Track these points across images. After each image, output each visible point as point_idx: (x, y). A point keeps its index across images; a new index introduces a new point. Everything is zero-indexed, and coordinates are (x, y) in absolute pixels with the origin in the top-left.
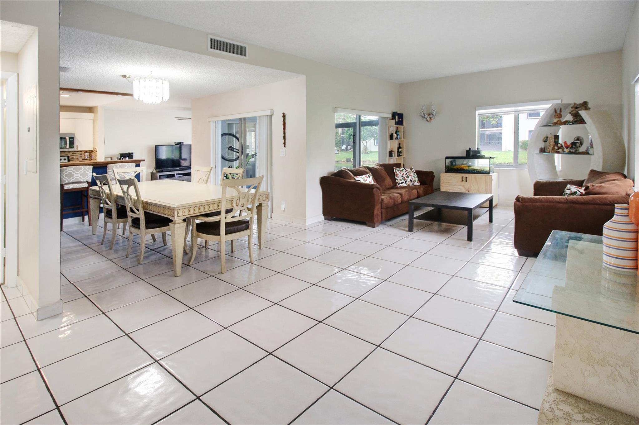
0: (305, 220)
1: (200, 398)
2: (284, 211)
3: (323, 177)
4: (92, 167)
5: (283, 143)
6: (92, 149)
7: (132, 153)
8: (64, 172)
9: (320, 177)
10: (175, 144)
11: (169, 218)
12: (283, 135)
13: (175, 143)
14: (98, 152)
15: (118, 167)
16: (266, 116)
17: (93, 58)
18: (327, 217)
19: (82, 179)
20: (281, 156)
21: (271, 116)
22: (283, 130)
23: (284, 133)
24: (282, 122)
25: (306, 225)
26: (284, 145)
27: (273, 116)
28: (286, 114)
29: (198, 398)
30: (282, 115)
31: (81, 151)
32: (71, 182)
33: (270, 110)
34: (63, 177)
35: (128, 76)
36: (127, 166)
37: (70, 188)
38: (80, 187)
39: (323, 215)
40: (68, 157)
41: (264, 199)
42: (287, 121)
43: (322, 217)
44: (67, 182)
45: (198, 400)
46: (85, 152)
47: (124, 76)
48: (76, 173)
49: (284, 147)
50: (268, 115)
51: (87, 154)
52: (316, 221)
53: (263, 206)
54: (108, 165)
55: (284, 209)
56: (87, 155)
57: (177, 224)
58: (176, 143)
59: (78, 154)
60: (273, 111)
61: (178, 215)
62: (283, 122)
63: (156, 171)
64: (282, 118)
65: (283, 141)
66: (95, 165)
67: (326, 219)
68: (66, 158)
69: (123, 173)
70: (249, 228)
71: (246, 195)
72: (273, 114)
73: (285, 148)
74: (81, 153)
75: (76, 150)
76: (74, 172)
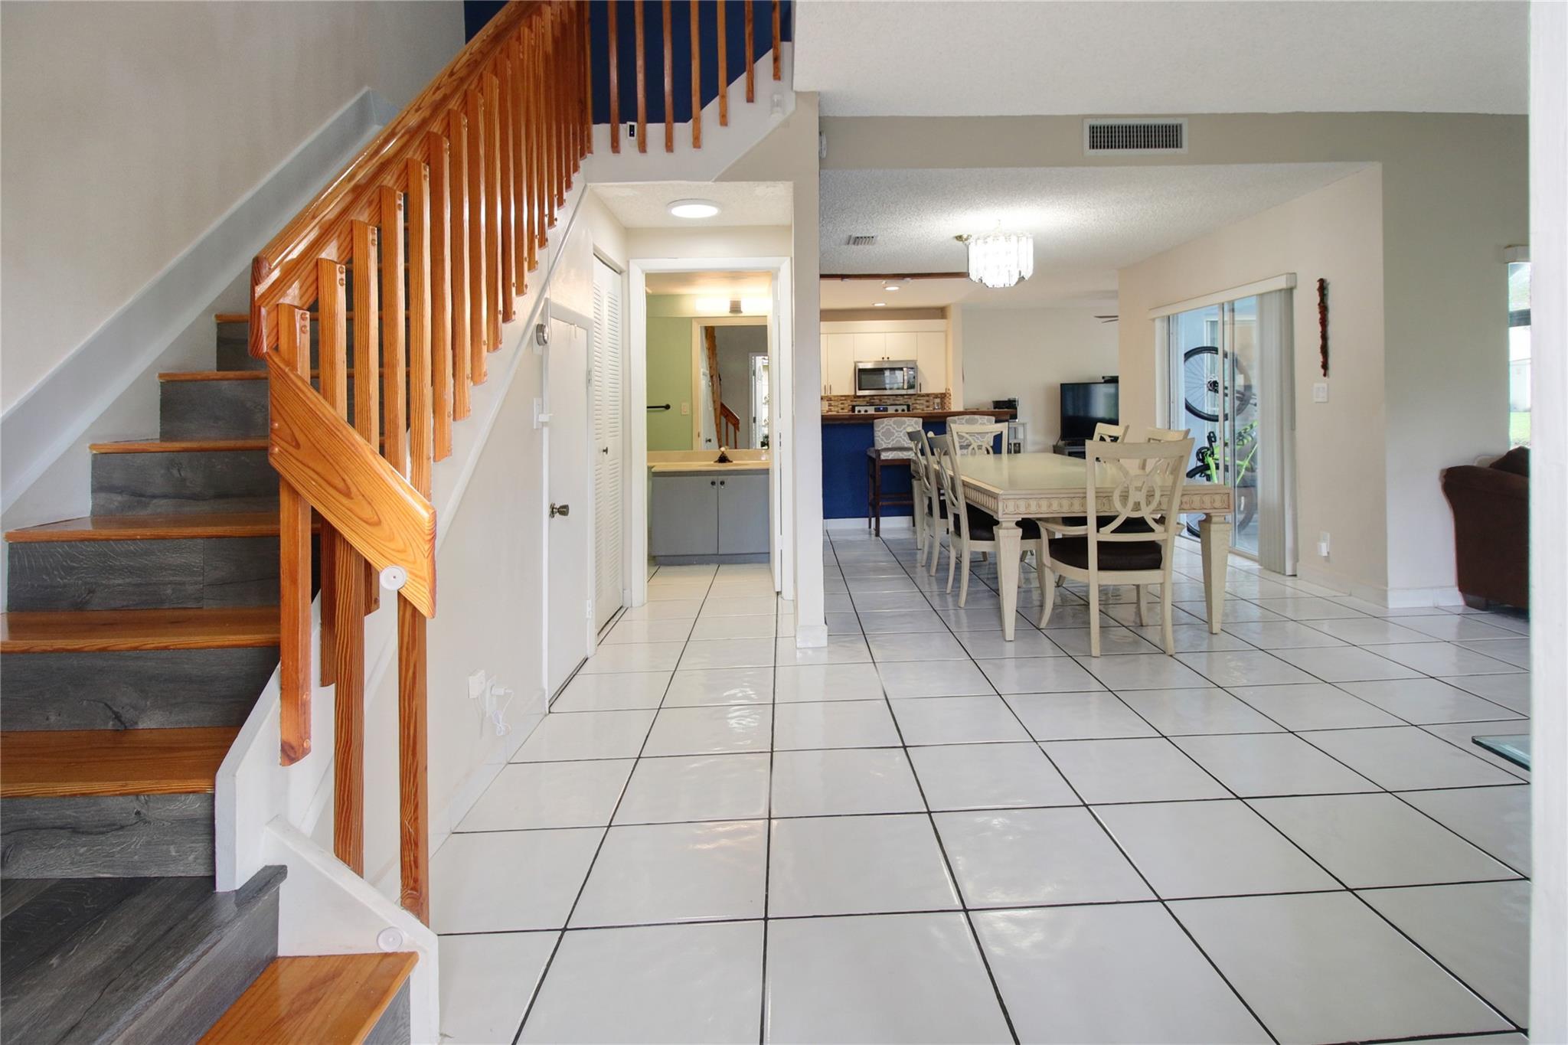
0: (1386, 591)
1: (932, 814)
2: (1327, 559)
3: (1450, 468)
4: (921, 420)
5: (1321, 364)
6: (944, 392)
7: (1015, 401)
8: (879, 427)
9: (1442, 471)
10: (1103, 381)
11: (992, 517)
12: (1319, 342)
13: (1103, 378)
14: (952, 397)
15: (964, 421)
16: (1276, 291)
17: (897, 213)
18: (1471, 598)
19: (907, 443)
20: (1317, 402)
21: (1290, 291)
22: (1319, 329)
23: (1324, 337)
24: (1317, 307)
25: (1387, 608)
26: (1322, 371)
27: (1295, 292)
28: (1328, 281)
29: (929, 813)
30: (1317, 285)
31: (928, 395)
32: (890, 446)
33: (1285, 276)
34: (879, 436)
35: (965, 236)
36: (980, 421)
37: (890, 458)
38: (905, 458)
39: (1457, 588)
40: (908, 406)
41: (1217, 504)
42: (1331, 302)
43: (1454, 599)
44: (884, 446)
45: (927, 815)
46: (934, 398)
47: (959, 238)
48: (897, 431)
49: (1325, 375)
50: (1280, 290)
51: (938, 400)
52: (1430, 604)
53: (1216, 523)
54: (948, 418)
55: (1326, 555)
56: (938, 403)
57: (1004, 529)
58: (1107, 378)
59: (923, 401)
60: (1296, 277)
61: (1004, 511)
62: (1319, 304)
63: (1064, 442)
64: (1317, 293)
65: (1320, 358)
66: (926, 417)
67: (1469, 604)
68: (905, 407)
69: (967, 433)
70: (1162, 566)
71: (1144, 482)
72: (1293, 285)
73: (1326, 378)
74: (927, 398)
75: (919, 392)
76: (894, 429)
